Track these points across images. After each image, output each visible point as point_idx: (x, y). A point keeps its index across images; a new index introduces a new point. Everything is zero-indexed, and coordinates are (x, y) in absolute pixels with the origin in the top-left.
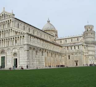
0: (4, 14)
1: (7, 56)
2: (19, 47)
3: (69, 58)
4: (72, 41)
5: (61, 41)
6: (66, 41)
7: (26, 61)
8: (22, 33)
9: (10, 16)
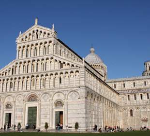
0: (37, 31)
1: (42, 107)
2: (67, 91)
3: (132, 115)
4: (134, 86)
5: (115, 85)
6: (124, 84)
7: (83, 118)
8: (75, 66)
9: (49, 34)
